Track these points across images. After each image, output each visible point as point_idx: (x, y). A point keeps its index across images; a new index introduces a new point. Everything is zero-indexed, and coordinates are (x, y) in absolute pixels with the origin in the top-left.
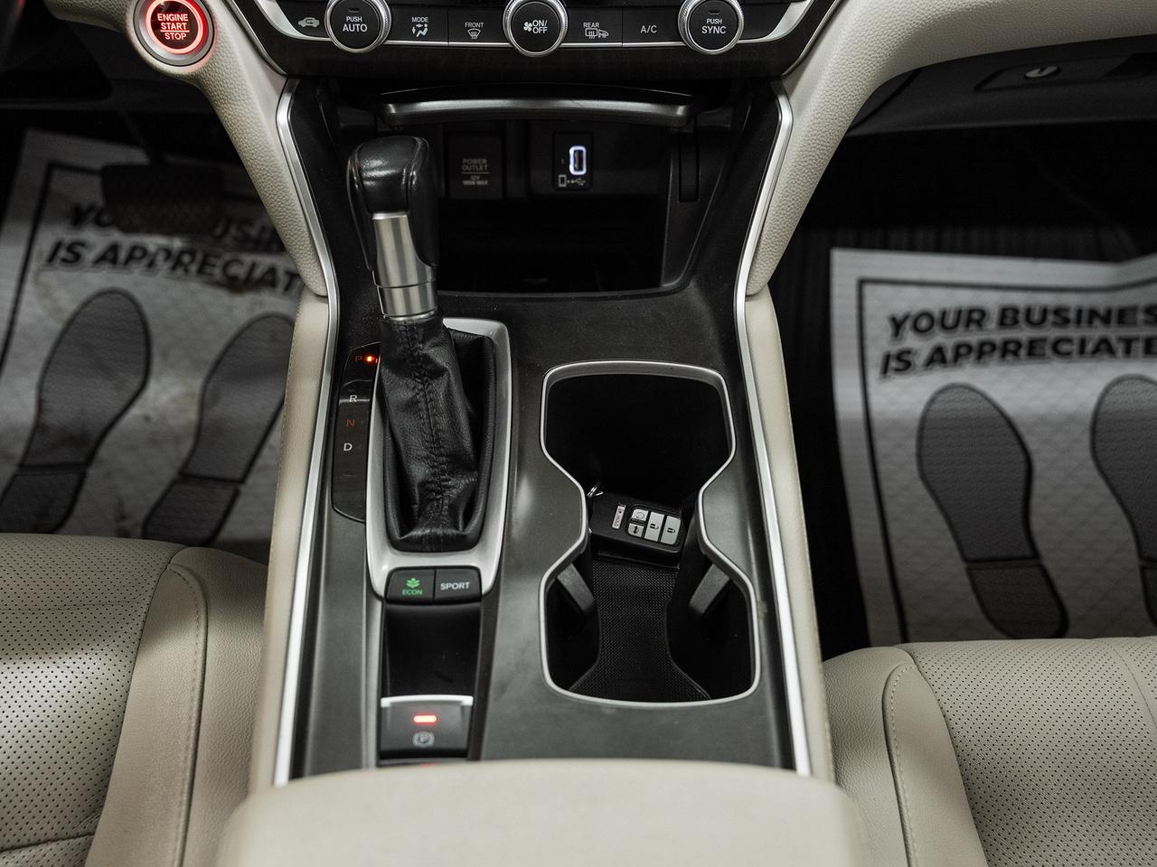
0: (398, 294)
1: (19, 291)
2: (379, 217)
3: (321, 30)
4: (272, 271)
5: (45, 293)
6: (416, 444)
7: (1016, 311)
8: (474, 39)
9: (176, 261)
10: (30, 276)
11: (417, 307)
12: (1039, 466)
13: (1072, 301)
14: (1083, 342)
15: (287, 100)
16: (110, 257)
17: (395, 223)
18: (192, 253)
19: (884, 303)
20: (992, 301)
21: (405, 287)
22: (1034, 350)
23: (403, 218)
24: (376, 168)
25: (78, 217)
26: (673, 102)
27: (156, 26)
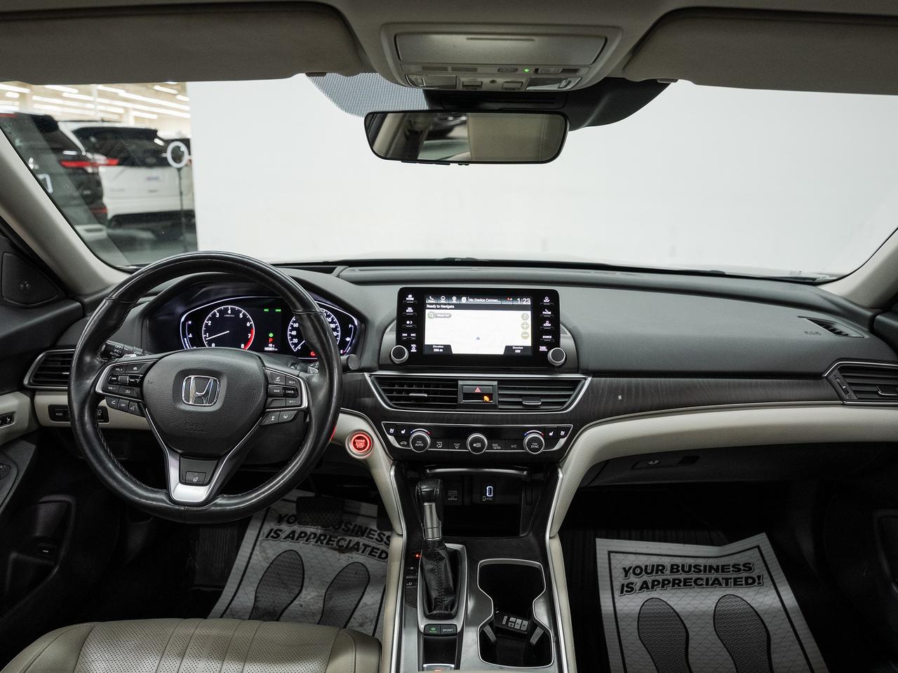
0: (430, 530)
1: (253, 549)
2: (426, 504)
3: (408, 445)
4: (358, 543)
5: (263, 551)
6: (433, 584)
7: (678, 566)
8: (457, 449)
9: (318, 539)
10: (258, 543)
11: (436, 535)
12: (691, 634)
13: (701, 562)
14: (707, 579)
15: (393, 468)
16: (291, 536)
17: (431, 506)
18: (325, 536)
19: (620, 562)
20: (667, 562)
21: (432, 528)
22: (686, 583)
23: (434, 505)
24: (425, 488)
25: (280, 520)
26: (523, 470)
27: (354, 443)
